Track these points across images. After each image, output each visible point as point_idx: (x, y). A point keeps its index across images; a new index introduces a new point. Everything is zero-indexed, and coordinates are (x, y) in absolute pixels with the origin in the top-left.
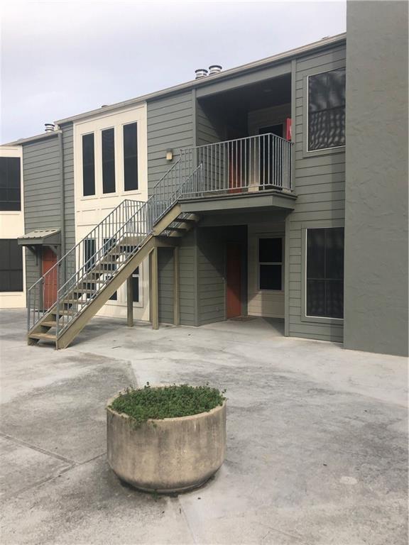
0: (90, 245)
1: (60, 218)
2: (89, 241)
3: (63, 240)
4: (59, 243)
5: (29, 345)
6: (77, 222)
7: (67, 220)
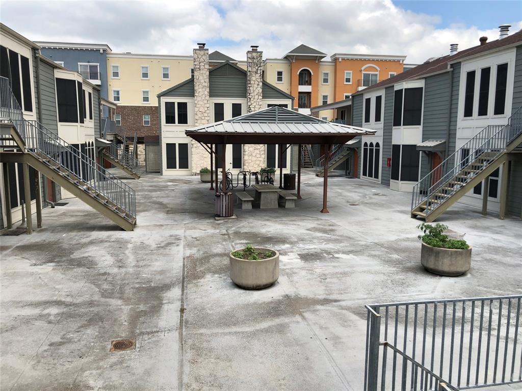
0: (465, 152)
1: (446, 132)
2: (465, 150)
3: (447, 147)
4: (444, 150)
5: (412, 217)
6: (458, 136)
7: (451, 135)
